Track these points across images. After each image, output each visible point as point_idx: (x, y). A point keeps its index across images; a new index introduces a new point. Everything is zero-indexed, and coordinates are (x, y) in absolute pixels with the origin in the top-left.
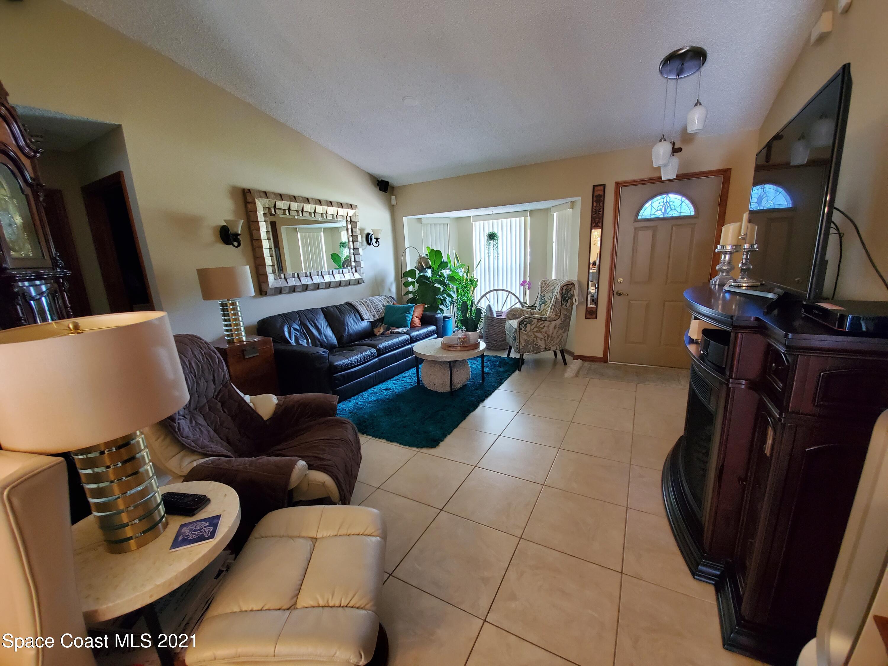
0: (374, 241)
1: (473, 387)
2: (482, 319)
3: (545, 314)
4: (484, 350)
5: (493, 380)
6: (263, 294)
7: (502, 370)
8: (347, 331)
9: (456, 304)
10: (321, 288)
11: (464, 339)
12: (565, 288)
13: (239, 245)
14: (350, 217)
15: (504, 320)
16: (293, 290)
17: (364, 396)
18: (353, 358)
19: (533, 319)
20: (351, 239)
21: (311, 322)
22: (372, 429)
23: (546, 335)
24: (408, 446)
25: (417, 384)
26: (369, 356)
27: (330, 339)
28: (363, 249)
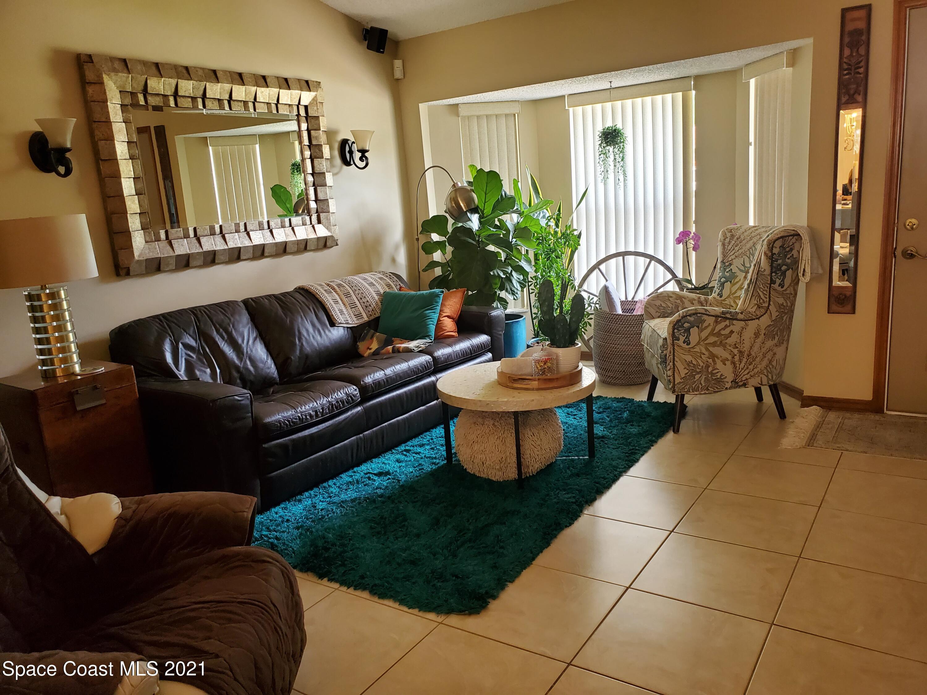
0: (357, 155)
1: (568, 468)
2: (591, 319)
3: (732, 304)
4: (592, 386)
5: (615, 453)
6: (123, 272)
7: (634, 430)
8: (298, 348)
9: (532, 287)
10: (244, 258)
11: (545, 364)
12: (778, 244)
13: (68, 172)
14: (306, 107)
15: (640, 320)
16: (184, 263)
17: (331, 489)
18: (307, 407)
19: (705, 317)
20: (307, 153)
21: (221, 330)
22: (341, 565)
23: (736, 351)
24: (417, 610)
25: (445, 462)
26: (343, 403)
27: (261, 365)
28: (334, 175)
